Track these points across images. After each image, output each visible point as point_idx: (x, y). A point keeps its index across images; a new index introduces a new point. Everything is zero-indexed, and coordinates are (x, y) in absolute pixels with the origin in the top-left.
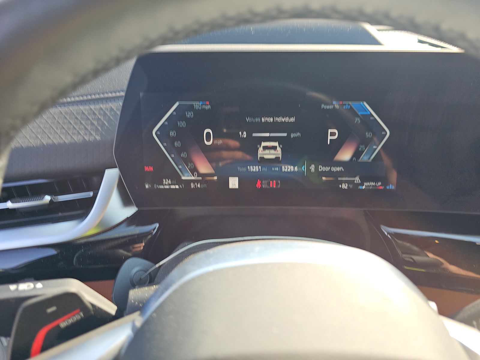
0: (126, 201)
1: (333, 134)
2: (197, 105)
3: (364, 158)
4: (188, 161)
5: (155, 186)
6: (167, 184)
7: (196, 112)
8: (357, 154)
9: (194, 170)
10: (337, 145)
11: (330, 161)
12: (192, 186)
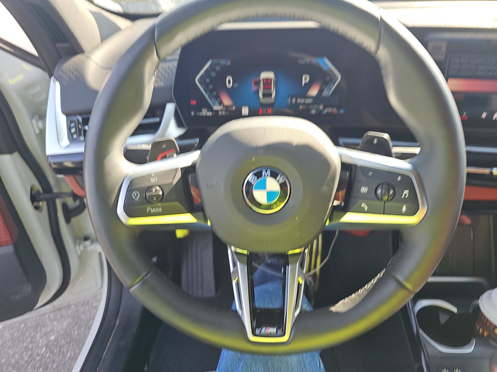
0: (179, 124)
1: (306, 79)
2: (223, 62)
3: (326, 93)
4: (217, 97)
5: (198, 113)
6: (205, 112)
7: (222, 67)
8: (321, 91)
9: (221, 103)
10: (309, 86)
11: (304, 96)
12: (220, 113)
